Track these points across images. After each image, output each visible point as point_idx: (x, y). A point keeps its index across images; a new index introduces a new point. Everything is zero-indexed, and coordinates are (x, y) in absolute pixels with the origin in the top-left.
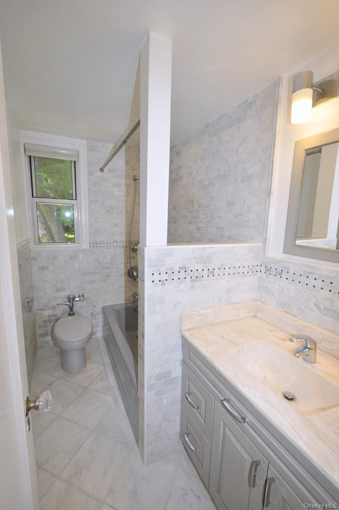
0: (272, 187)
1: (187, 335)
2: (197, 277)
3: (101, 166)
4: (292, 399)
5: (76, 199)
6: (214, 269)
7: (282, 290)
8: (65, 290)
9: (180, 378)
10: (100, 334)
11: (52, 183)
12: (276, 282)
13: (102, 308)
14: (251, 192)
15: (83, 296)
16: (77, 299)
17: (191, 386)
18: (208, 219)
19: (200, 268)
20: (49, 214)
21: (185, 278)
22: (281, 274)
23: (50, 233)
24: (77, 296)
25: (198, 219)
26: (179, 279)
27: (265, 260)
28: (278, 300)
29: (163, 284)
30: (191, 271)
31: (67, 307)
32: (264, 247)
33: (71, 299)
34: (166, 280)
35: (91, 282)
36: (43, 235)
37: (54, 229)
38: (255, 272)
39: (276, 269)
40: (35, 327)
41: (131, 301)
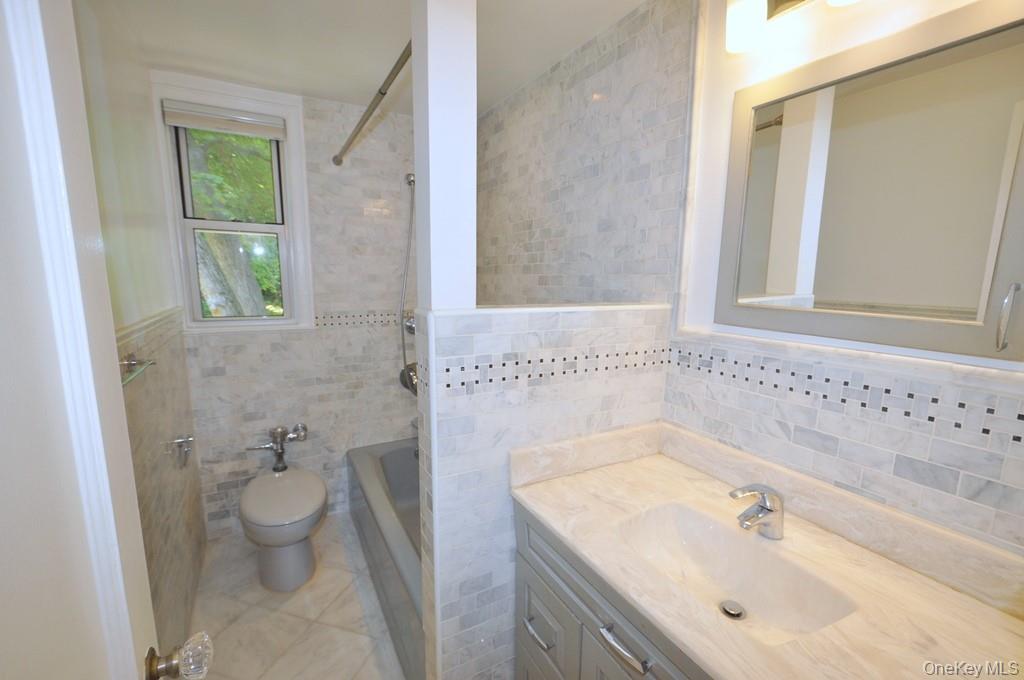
0: (690, 189)
1: (522, 495)
2: (541, 375)
3: (337, 152)
4: (737, 616)
5: (283, 223)
6: (576, 358)
7: (713, 397)
8: (264, 417)
9: (511, 587)
10: (342, 509)
11: (235, 196)
12: (700, 382)
13: (348, 453)
14: (647, 201)
15: (305, 429)
16: (291, 436)
17: (533, 601)
18: (563, 261)
19: (547, 356)
20: (230, 261)
21: (517, 377)
22: (710, 365)
23: (232, 302)
24: (291, 429)
25: (541, 261)
26: (504, 379)
27: (679, 339)
28: (705, 418)
29: (470, 391)
30: (529, 362)
31: (269, 453)
32: (675, 312)
33: (279, 437)
34: (477, 382)
35: (321, 399)
36: (218, 305)
37: (242, 293)
38: (658, 364)
39: (700, 356)
40: (198, 499)
41: (410, 437)
